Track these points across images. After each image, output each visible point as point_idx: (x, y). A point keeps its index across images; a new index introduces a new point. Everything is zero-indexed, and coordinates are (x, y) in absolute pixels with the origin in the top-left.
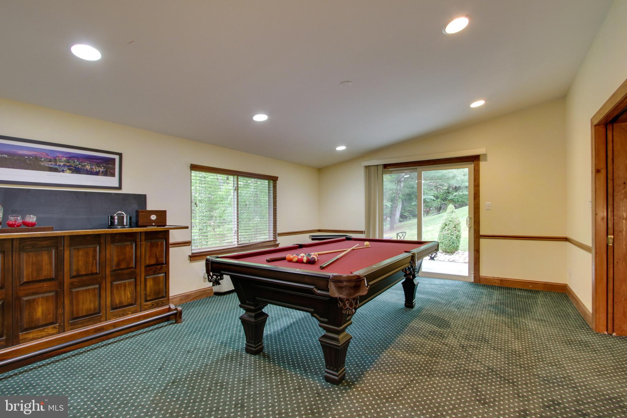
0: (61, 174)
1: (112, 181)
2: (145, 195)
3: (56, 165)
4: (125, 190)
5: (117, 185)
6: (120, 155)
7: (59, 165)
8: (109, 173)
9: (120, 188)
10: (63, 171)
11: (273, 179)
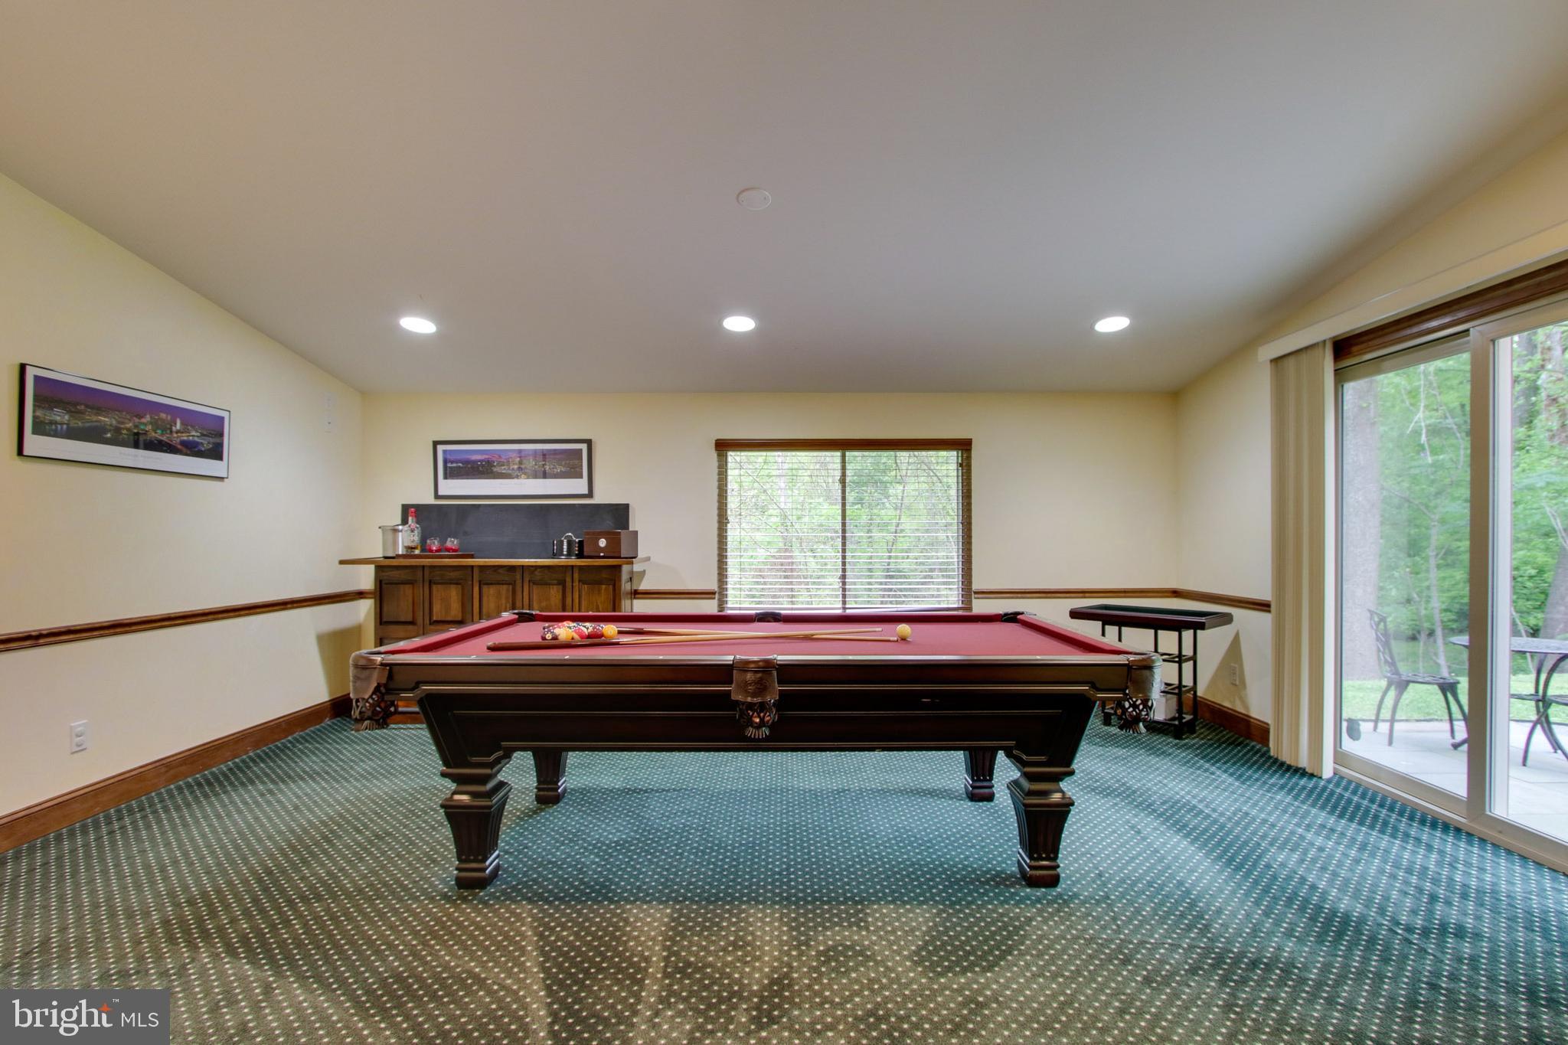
0: (515, 480)
1: (579, 486)
2: (627, 506)
3: (509, 469)
4: (599, 499)
5: (585, 491)
6: (589, 442)
7: (513, 469)
8: (574, 473)
9: (590, 495)
10: (517, 477)
11: (964, 446)
